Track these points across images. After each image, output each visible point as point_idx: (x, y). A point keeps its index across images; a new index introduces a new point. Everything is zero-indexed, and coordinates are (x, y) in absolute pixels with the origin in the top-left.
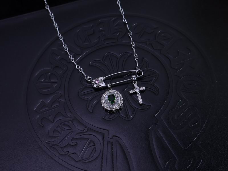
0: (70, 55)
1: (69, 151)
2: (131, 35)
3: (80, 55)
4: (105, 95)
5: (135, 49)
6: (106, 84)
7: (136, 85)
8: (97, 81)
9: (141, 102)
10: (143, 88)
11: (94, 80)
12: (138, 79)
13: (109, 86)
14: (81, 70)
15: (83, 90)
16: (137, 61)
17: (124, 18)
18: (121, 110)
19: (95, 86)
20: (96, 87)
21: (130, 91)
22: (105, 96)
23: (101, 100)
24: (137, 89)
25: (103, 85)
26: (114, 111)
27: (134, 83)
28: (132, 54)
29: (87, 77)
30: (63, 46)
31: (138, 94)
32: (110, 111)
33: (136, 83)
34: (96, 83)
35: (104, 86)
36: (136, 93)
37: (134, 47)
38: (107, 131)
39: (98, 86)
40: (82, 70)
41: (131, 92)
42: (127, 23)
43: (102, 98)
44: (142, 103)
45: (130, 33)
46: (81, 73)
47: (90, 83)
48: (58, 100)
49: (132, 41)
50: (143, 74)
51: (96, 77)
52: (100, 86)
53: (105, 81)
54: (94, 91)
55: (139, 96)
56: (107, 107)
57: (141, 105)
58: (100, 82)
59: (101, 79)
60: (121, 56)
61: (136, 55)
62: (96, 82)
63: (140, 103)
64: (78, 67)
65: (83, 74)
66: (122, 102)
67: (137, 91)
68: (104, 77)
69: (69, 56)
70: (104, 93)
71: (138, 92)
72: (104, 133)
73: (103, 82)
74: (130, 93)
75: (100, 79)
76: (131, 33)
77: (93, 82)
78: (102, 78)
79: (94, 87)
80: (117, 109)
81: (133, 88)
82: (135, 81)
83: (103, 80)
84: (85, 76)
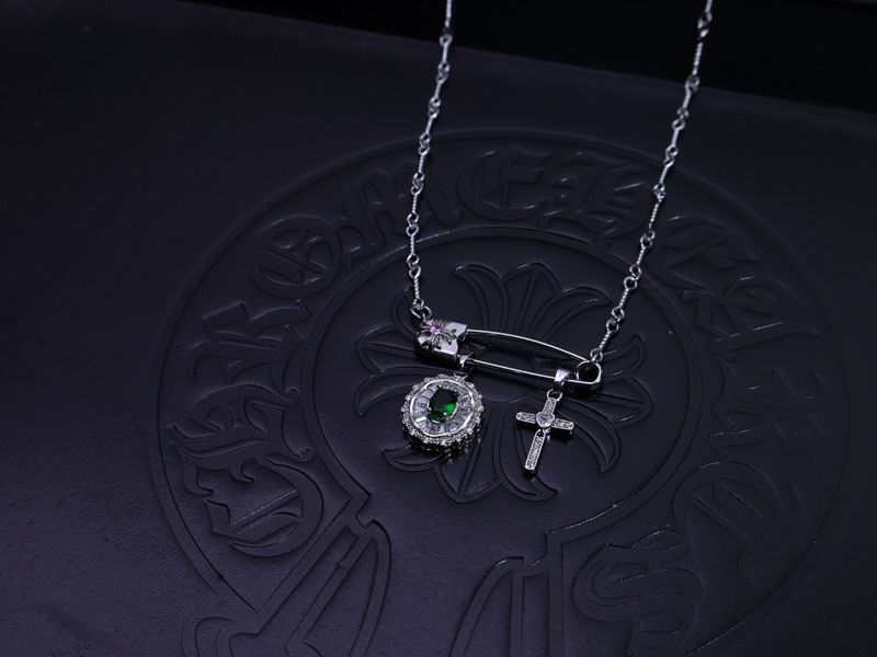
0: (414, 212)
4: (433, 382)
5: (630, 293)
6: (459, 352)
7: (551, 404)
8: (437, 327)
9: (531, 465)
10: (569, 426)
11: (430, 323)
13: (462, 362)
14: (414, 273)
16: (609, 333)
17: (662, 179)
18: (452, 456)
19: (422, 340)
20: (425, 344)
22: (429, 386)
24: (547, 419)
25: (449, 349)
26: (425, 444)
27: (551, 395)
29: (419, 302)
30: (413, 175)
31: (541, 435)
32: (413, 437)
33: (556, 397)
34: (428, 334)
35: (450, 356)
36: (536, 427)
39: (430, 346)
40: (418, 275)
41: (520, 416)
43: (416, 387)
44: (533, 468)
45: (651, 235)
47: (417, 324)
49: (639, 262)
50: (598, 380)
51: (444, 315)
52: (436, 349)
53: (464, 343)
55: (538, 443)
56: (412, 423)
57: (528, 474)
58: (444, 337)
59: (455, 330)
61: (618, 313)
62: (433, 329)
63: (527, 467)
64: (413, 259)
65: (413, 288)
66: (470, 430)
67: (542, 423)
68: (467, 328)
69: (410, 216)
71: (542, 429)
73: (454, 342)
74: (519, 418)
75: (451, 326)
77: (424, 324)
78: (461, 329)
79: (418, 342)
80: (439, 446)
83: (461, 337)
84: (414, 297)
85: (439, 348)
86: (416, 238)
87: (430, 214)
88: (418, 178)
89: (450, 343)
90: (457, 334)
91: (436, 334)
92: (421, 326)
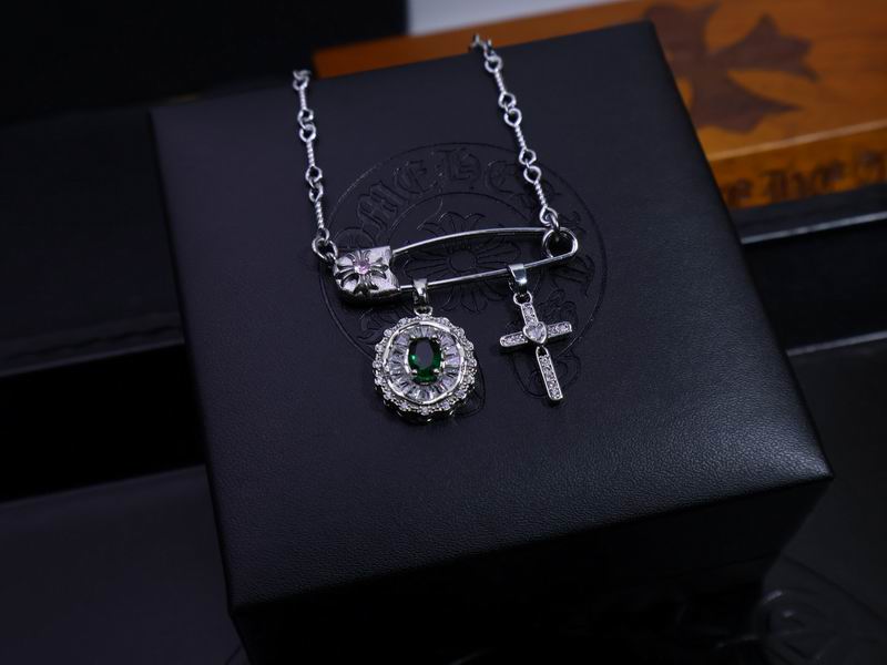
4: (397, 332)
6: (399, 283)
7: (528, 312)
8: (364, 264)
9: (556, 392)
10: (565, 328)
11: (345, 261)
19: (350, 287)
20: (356, 290)
21: (502, 338)
22: (395, 339)
23: (373, 356)
24: (536, 331)
25: (386, 284)
27: (521, 300)
31: (542, 353)
33: (528, 300)
34: (355, 276)
35: (391, 291)
36: (530, 347)
39: (365, 289)
41: (507, 341)
43: (379, 348)
44: (560, 396)
47: (329, 269)
52: (372, 291)
55: (546, 363)
57: (556, 405)
58: (374, 273)
59: (381, 258)
62: (357, 269)
63: (552, 397)
66: (472, 379)
67: (535, 338)
68: (392, 249)
71: (539, 345)
73: (388, 272)
74: (505, 345)
75: (374, 255)
77: (341, 268)
78: (384, 254)
79: (346, 292)
80: (444, 413)
82: (523, 289)
83: (391, 263)
85: (375, 287)
89: (385, 276)
90: (386, 262)
91: (364, 272)
92: (337, 270)
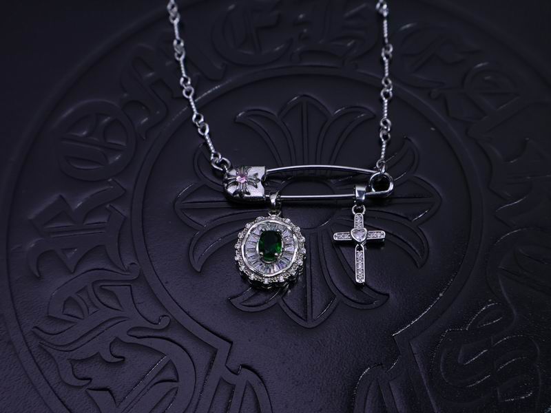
0: (184, 75)
1: (90, 379)
2: (387, 56)
3: (216, 82)
4: (254, 226)
5: (389, 102)
6: (266, 193)
7: (359, 219)
8: (242, 176)
9: (360, 278)
10: (380, 235)
11: (233, 173)
12: (372, 202)
13: (273, 201)
14: (203, 130)
15: (192, 193)
16: (384, 143)
18: (290, 288)
19: (231, 190)
20: (235, 193)
21: (336, 234)
22: (252, 230)
23: (235, 240)
24: (359, 234)
25: (257, 192)
26: (267, 285)
27: (357, 211)
28: (375, 116)
29: (216, 156)
30: (173, 42)
31: (360, 249)
32: (254, 281)
33: (361, 211)
34: (236, 183)
35: (260, 198)
36: (352, 244)
37: (387, 95)
38: (228, 345)
39: (241, 194)
40: (207, 131)
41: (337, 237)
42: (385, 14)
43: (241, 235)
44: (363, 281)
45: (389, 49)
46: (204, 141)
47: (221, 176)
48: (108, 206)
49: (387, 74)
50: (391, 187)
51: (243, 163)
52: (246, 195)
53: (267, 181)
54: (225, 205)
55: (360, 257)
56: (248, 268)
57: (359, 286)
58: (249, 183)
59: (257, 174)
60: (340, 116)
61: (385, 123)
62: (238, 178)
63: (357, 281)
64: (198, 118)
65: (206, 144)
66: (301, 262)
67: (357, 238)
68: (266, 169)
69: (182, 80)
70: (252, 220)
71: (359, 243)
72: (217, 350)
73: (260, 184)
74: (336, 239)
75: (252, 171)
76: (391, 50)
77: (229, 176)
78: (260, 171)
79: (228, 194)
80: (279, 283)
81: (349, 226)
82: (360, 203)
83: (263, 178)
84: (210, 152)
85: (248, 193)
86: (194, 97)
87: (199, 74)
88: (179, 45)
89: (256, 187)
90: (260, 177)
91: (242, 182)
92: (226, 177)
